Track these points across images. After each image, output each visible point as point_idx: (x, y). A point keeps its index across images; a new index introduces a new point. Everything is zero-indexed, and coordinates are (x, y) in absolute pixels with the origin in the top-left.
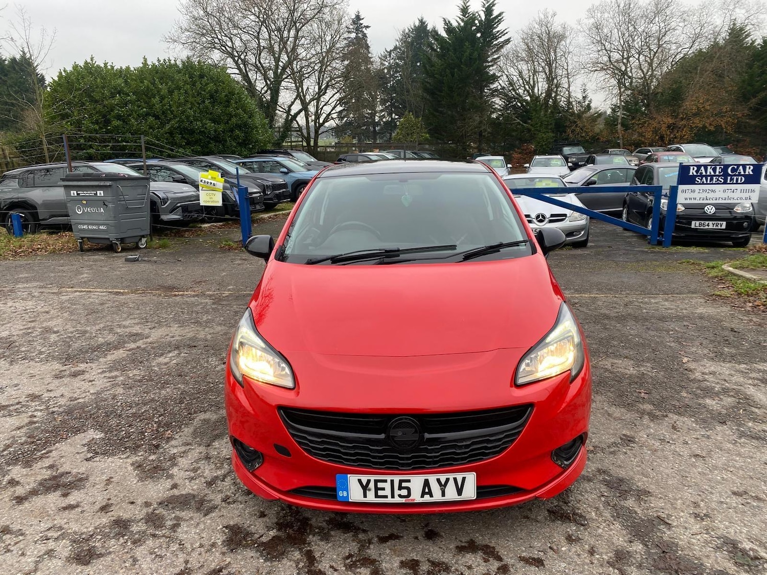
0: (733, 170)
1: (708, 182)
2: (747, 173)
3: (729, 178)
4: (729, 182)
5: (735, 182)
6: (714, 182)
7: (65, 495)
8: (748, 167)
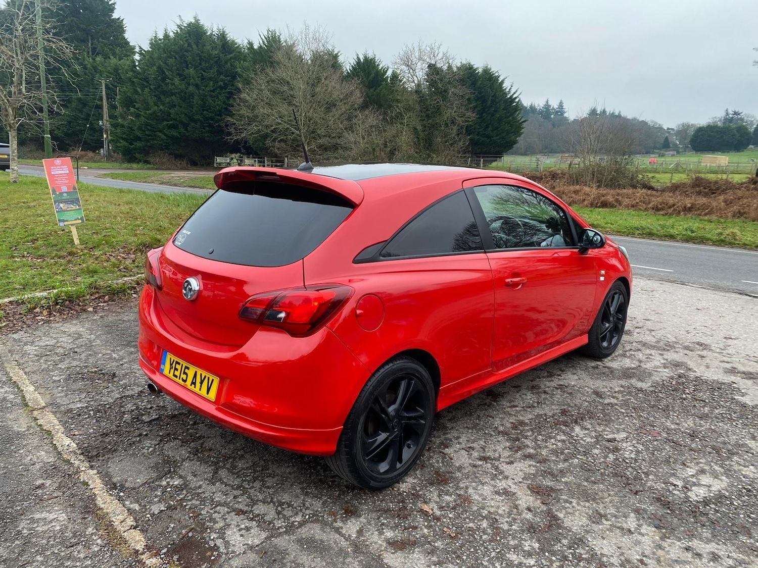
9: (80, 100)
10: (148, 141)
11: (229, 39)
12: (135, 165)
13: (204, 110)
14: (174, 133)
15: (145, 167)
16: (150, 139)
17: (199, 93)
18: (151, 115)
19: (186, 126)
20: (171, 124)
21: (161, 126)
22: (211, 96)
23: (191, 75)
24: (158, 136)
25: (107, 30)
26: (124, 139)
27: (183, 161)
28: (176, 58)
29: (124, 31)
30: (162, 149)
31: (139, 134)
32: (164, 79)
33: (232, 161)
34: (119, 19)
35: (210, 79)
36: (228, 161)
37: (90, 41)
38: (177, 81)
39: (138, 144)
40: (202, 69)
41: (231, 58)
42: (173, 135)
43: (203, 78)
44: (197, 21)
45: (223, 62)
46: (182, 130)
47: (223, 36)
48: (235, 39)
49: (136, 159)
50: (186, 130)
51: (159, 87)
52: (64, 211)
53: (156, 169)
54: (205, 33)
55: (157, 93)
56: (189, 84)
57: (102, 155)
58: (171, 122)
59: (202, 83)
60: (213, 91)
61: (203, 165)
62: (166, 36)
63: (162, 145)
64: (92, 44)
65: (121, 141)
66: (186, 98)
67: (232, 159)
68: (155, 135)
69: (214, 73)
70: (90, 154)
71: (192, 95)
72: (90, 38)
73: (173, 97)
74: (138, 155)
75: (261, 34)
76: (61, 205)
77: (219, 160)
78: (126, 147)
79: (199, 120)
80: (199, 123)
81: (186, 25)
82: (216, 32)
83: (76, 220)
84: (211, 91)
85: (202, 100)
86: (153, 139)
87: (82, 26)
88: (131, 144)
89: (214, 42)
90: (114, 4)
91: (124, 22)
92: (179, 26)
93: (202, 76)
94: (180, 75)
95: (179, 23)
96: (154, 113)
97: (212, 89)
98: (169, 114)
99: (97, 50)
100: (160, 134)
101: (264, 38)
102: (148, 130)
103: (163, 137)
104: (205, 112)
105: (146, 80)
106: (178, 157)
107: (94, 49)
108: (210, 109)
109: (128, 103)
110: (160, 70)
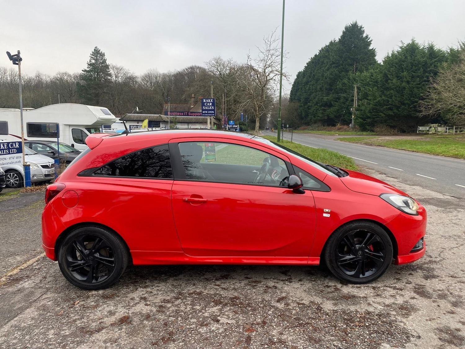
0: (12, 145)
1: (2, 154)
2: (17, 147)
3: (10, 150)
4: (11, 153)
5: (13, 153)
6: (5, 153)
7: (458, 330)
8: (16, 143)
9: (345, 97)
10: (374, 118)
11: (435, 49)
12: (365, 133)
13: (411, 97)
14: (390, 113)
15: (371, 134)
16: (375, 117)
17: (409, 86)
18: (377, 103)
19: (398, 108)
20: (389, 108)
21: (382, 109)
22: (418, 88)
23: (405, 76)
24: (380, 115)
25: (365, 56)
26: (360, 118)
27: (395, 130)
28: (396, 67)
29: (375, 55)
30: (382, 123)
31: (369, 115)
32: (387, 81)
33: (431, 129)
34: (373, 49)
35: (418, 76)
36: (428, 129)
37: (355, 64)
38: (394, 81)
39: (369, 120)
40: (412, 71)
41: (435, 61)
42: (390, 114)
43: (413, 77)
44: (413, 42)
45: (429, 64)
46: (395, 111)
47: (431, 48)
48: (440, 48)
49: (367, 129)
50: (398, 110)
51: (383, 85)
52: (208, 155)
53: (377, 135)
54: (418, 48)
55: (382, 89)
56: (402, 82)
57: (350, 127)
58: (388, 107)
59: (411, 80)
60: (419, 84)
61: (409, 132)
62: (393, 55)
63: (382, 120)
64: (356, 66)
65: (359, 119)
66: (400, 91)
67: (431, 127)
68: (378, 115)
69: (420, 72)
70: (345, 127)
71: (404, 88)
72: (355, 62)
73: (392, 91)
74: (367, 127)
75: (460, 41)
76: (208, 152)
77: (421, 128)
78: (361, 122)
79: (407, 104)
80: (407, 106)
81: (406, 46)
82: (427, 45)
83: (212, 159)
84: (418, 84)
85: (411, 91)
86: (377, 117)
87: (351, 57)
88: (365, 120)
89: (424, 53)
90: (371, 41)
91: (376, 50)
92: (401, 48)
93: (413, 75)
94: (397, 77)
95: (401, 45)
96: (378, 101)
97: (418, 83)
98: (388, 101)
99: (358, 68)
100: (381, 114)
101: (462, 44)
102: (374, 112)
103: (383, 115)
104: (412, 98)
105: (377, 82)
106: (393, 127)
107: (357, 68)
108: (416, 96)
109: (365, 96)
110: (386, 75)
